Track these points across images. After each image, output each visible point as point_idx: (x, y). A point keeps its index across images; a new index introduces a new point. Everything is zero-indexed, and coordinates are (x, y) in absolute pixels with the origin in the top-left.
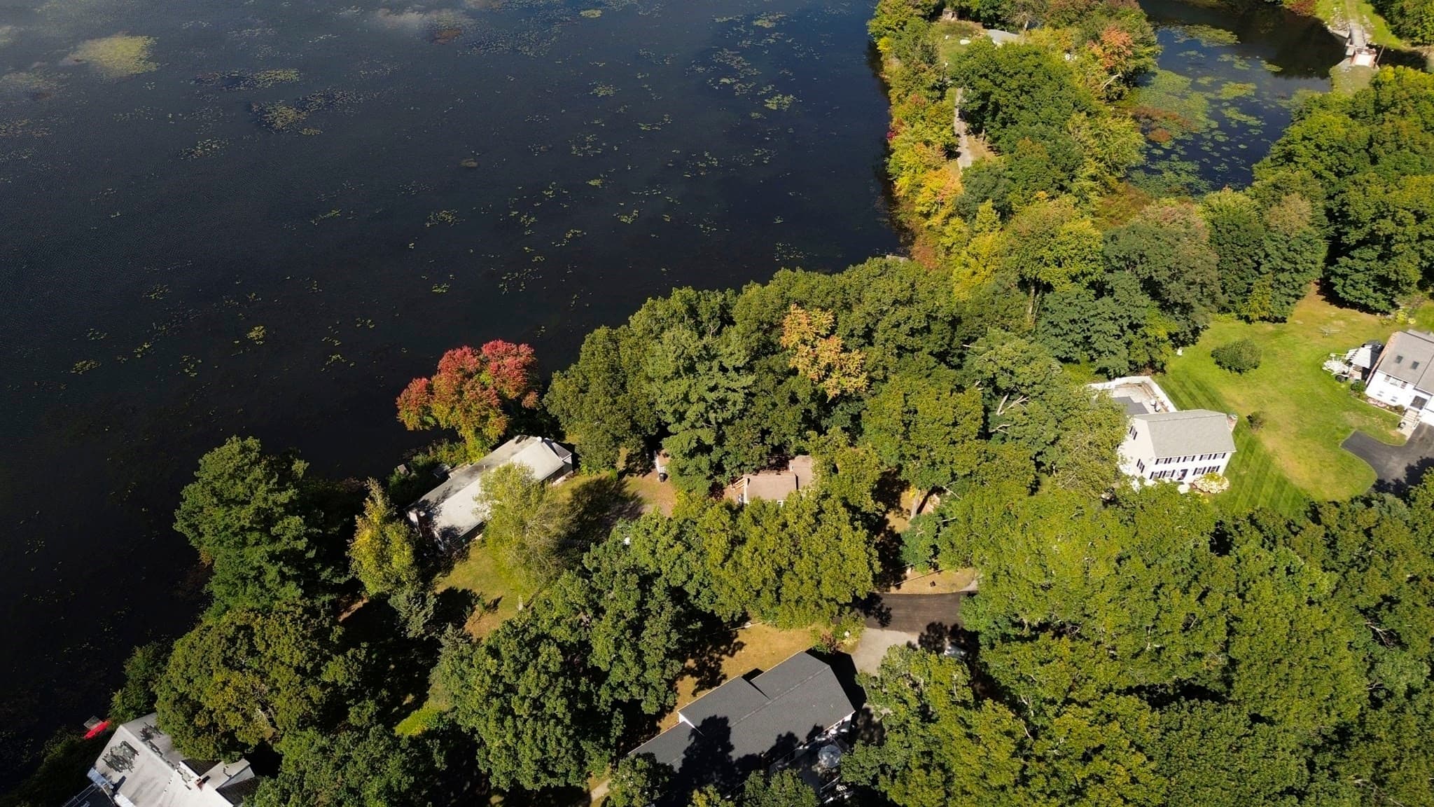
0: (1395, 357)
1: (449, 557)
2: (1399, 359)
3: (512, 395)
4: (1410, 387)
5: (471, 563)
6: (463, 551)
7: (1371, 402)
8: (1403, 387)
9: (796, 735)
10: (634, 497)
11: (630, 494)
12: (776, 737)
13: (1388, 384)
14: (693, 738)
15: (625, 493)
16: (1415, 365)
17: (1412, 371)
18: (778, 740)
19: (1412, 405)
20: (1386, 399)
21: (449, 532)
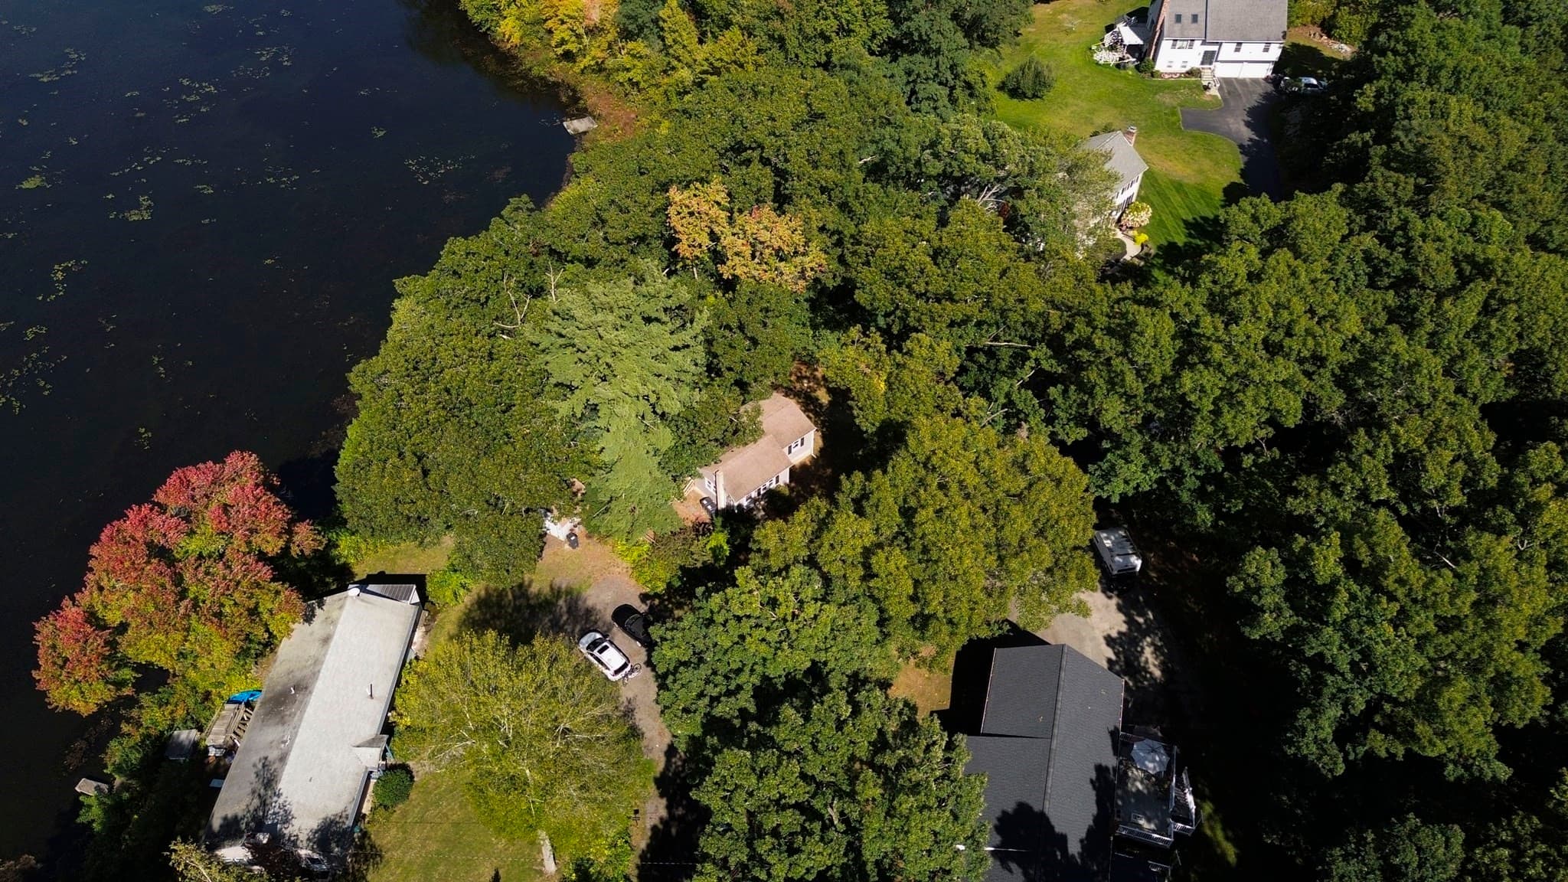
0: (1173, 19)
1: (346, 872)
2: (1178, 18)
3: (272, 546)
4: (1197, 43)
5: (392, 855)
6: (362, 847)
7: (1167, 76)
8: (1191, 47)
9: (1104, 764)
10: (557, 593)
11: (547, 590)
12: (1090, 786)
13: (1176, 50)
14: (1013, 866)
15: (539, 593)
16: (1195, 18)
17: (1195, 25)
18: (1094, 788)
19: (1202, 63)
20: (1178, 68)
21: (328, 834)
